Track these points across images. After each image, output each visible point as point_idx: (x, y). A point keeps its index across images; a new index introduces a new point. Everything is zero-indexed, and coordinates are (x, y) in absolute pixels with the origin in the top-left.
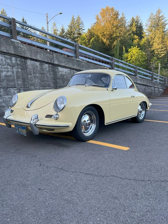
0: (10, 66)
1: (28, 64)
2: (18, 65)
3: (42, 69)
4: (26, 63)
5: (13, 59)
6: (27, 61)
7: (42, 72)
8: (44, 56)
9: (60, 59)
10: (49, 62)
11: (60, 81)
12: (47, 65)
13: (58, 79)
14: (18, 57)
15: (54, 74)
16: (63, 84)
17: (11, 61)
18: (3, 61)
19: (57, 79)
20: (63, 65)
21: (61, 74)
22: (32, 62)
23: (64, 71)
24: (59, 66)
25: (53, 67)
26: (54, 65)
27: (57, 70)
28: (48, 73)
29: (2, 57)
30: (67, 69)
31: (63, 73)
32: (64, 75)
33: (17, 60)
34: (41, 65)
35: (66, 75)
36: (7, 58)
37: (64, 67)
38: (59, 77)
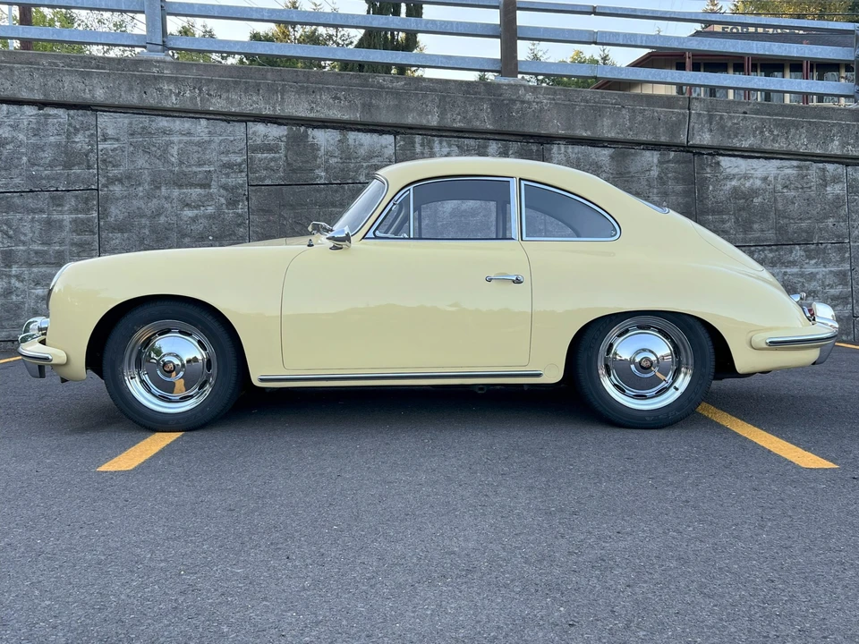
3: (622, 175)
4: (543, 158)
5: (493, 147)
6: (551, 150)
8: (632, 119)
9: (731, 118)
10: (663, 139)
11: (723, 222)
12: (652, 157)
13: (714, 212)
14: (513, 138)
15: (688, 193)
16: (740, 236)
17: (484, 155)
19: (704, 212)
20: (745, 144)
21: (735, 189)
22: (575, 151)
23: (760, 173)
24: (722, 152)
25: (690, 162)
26: (692, 152)
27: (708, 170)
28: (655, 191)
29: (450, 146)
30: (779, 161)
31: (751, 181)
32: (754, 192)
33: (508, 150)
34: (617, 161)
35: (765, 190)
36: (468, 150)
37: (756, 155)
38: (717, 202)
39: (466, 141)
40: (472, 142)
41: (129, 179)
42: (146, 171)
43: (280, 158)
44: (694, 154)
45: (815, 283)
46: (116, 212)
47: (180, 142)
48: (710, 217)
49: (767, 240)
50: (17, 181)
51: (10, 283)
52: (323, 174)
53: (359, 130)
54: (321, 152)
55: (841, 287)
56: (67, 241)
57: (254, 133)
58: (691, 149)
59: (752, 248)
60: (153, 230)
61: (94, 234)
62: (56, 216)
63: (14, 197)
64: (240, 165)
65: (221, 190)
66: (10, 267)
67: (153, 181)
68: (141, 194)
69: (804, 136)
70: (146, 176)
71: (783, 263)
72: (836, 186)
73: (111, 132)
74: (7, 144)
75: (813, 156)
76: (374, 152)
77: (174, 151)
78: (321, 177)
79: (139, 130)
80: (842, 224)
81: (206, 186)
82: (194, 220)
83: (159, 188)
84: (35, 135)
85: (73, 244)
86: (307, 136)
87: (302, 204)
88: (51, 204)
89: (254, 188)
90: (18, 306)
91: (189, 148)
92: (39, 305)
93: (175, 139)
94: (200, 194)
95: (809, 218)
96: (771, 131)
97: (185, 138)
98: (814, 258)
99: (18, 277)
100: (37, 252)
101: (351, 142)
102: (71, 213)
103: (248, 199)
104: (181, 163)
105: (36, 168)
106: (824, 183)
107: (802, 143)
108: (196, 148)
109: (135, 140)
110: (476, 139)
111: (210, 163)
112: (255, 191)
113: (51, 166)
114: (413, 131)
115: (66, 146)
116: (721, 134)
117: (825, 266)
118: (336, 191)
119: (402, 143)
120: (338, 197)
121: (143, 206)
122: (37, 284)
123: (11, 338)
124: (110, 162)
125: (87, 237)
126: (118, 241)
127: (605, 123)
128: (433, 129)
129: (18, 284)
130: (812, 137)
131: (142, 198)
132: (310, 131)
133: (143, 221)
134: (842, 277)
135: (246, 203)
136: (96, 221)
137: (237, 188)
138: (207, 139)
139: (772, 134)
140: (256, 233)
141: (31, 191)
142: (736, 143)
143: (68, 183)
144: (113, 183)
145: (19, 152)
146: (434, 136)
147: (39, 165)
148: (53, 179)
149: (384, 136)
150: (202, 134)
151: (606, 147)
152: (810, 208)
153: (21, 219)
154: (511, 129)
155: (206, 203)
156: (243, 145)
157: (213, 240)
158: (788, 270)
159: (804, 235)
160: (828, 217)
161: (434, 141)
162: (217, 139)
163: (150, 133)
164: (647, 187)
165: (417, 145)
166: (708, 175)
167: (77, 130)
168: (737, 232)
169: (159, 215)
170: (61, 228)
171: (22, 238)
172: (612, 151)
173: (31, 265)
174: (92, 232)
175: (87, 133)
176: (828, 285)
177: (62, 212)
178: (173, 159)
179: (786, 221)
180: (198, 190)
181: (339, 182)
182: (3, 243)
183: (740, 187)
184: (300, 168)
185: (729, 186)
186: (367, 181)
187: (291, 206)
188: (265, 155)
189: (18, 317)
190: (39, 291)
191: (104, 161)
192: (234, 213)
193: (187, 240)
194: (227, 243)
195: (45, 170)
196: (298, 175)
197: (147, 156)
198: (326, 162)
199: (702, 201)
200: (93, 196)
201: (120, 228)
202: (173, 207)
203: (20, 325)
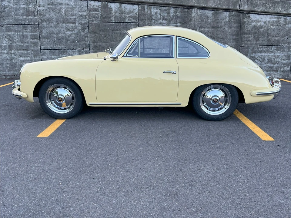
0: (166, 20)
1: (193, 15)
2: (177, 17)
3: (216, 20)
4: (189, 14)
5: (172, 10)
6: (192, 11)
7: (215, 25)
8: (220, 0)
10: (231, 8)
11: (249, 37)
12: (226, 14)
13: (246, 34)
14: (179, 7)
15: (238, 27)
16: (255, 42)
17: (169, 13)
18: (158, 14)
19: (243, 34)
20: (259, 10)
21: (254, 26)
22: (200, 12)
23: (264, 20)
24: (251, 12)
25: (239, 16)
26: (240, 12)
27: (246, 19)
28: (227, 26)
29: (157, 9)
30: (271, 16)
31: (260, 23)
32: (261, 27)
33: (177, 11)
34: (215, 15)
35: (265, 26)
36: (163, 11)
37: (263, 13)
38: (248, 31)
39: (163, 7)
40: (165, 8)
41: (48, 20)
42: (54, 18)
43: (99, 13)
45: (279, 59)
46: (45, 32)
47: (65, 8)
48: (245, 36)
49: (263, 44)
50: (11, 21)
51: (12, 56)
52: (113, 19)
53: (126, 3)
54: (113, 12)
55: (287, 60)
56: (29, 42)
57: (90, 4)
58: (240, 11)
59: (258, 47)
60: (57, 39)
61: (38, 40)
62: (25, 33)
63: (11, 26)
64: (86, 16)
65: (80, 25)
66: (11, 50)
67: (57, 21)
68: (53, 26)
69: (280, 7)
70: (54, 20)
71: (268, 52)
72: (289, 25)
73: (41, 4)
74: (7, 8)
75: (282, 14)
76: (131, 11)
77: (63, 10)
78: (113, 20)
79: (51, 3)
80: (290, 39)
81: (75, 23)
82: (71, 35)
83: (58, 24)
84: (16, 5)
85: (31, 43)
86: (108, 5)
87: (106, 30)
88: (23, 29)
89: (90, 24)
90: (15, 64)
91: (68, 10)
92: (22, 63)
93: (63, 6)
94: (72, 26)
95: (279, 36)
96: (269, 5)
97: (67, 6)
98: (279, 50)
99: (14, 54)
100: (20, 46)
101: (123, 8)
102: (30, 32)
103: (88, 28)
104: (66, 15)
105: (17, 16)
106: (286, 24)
107: (279, 10)
108: (70, 10)
109: (50, 7)
110: (166, 7)
111: (75, 15)
112: (91, 25)
113: (22, 15)
114: (144, 4)
115: (27, 9)
116: (251, 6)
117: (283, 53)
118: (118, 25)
119: (140, 8)
120: (119, 27)
121: (54, 30)
122: (21, 56)
123: (14, 74)
124: (42, 15)
125: (36, 41)
126: (46, 42)
127: (211, 2)
128: (151, 3)
129: (14, 56)
130: (283, 7)
131: (53, 27)
132: (109, 4)
133: (54, 35)
134: (288, 57)
135: (88, 29)
136: (39, 35)
137: (85, 24)
138: (74, 6)
139: (269, 6)
140: (92, 40)
142: (256, 9)
143: (28, 22)
144: (43, 22)
145: (11, 11)
146: (152, 6)
147: (18, 15)
148: (23, 20)
149: (134, 5)
150: (72, 5)
151: (211, 10)
152: (280, 33)
153: (14, 34)
154: (178, 3)
155: (74, 29)
156: (86, 9)
157: (77, 42)
158: (270, 54)
159: (277, 42)
160: (286, 36)
161: (152, 8)
162: (77, 7)
163: (55, 4)
164: (224, 25)
165: (146, 9)
166: (246, 21)
167: (30, 3)
168: (253, 41)
169: (59, 33)
170: (27, 37)
171: (15, 41)
172: (213, 12)
173: (18, 50)
174: (37, 39)
175: (33, 4)
176: (283, 60)
177: (27, 32)
178: (63, 14)
179: (271, 37)
180: (72, 25)
181: (119, 22)
182: (8, 42)
183: (256, 25)
184: (106, 17)
185: (252, 25)
186: (129, 22)
187: (103, 30)
188: (94, 12)
189: (15, 67)
190: (22, 59)
191: (40, 14)
192: (84, 33)
193: (69, 42)
194: (82, 43)
195: (20, 17)
196: (105, 20)
197: (54, 12)
198: (115, 15)
199: (243, 30)
200: (37, 27)
201: (47, 38)
202: (64, 31)
203: (16, 70)
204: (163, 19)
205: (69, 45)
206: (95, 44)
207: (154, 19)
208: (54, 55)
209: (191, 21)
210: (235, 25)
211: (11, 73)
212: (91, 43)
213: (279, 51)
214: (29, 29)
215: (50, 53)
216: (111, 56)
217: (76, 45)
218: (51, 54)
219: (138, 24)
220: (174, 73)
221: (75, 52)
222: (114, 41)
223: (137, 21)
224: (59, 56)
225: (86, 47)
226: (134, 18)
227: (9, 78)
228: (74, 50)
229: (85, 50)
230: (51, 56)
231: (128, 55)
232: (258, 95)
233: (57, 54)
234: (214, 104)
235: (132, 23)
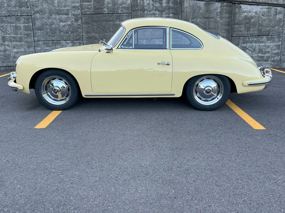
0: (159, 11)
1: (185, 6)
2: (169, 8)
3: (208, 11)
4: (181, 5)
5: (165, 1)
6: (184, 2)
7: (207, 16)
11: (241, 28)
12: (218, 5)
13: (238, 24)
15: (229, 18)
16: (246, 33)
17: (161, 4)
18: (151, 5)
19: (234, 24)
20: (250, 0)
21: (246, 16)
22: (192, 2)
23: (255, 10)
24: (242, 3)
25: (231, 6)
26: (232, 3)
27: (237, 9)
28: (219, 17)
29: (150, 0)
30: (261, 6)
31: (251, 13)
32: (252, 17)
33: (169, 2)
34: (207, 6)
35: (256, 17)
36: (156, 2)
37: (254, 4)
38: (239, 21)
41: (41, 12)
42: (47, 9)
43: (92, 4)
44: (233, 3)
45: (269, 49)
46: (38, 23)
48: (236, 26)
49: (254, 34)
50: (4, 12)
51: (5, 47)
52: (106, 10)
54: (106, 2)
55: (278, 50)
56: (23, 33)
58: (232, 2)
59: (250, 37)
60: (51, 30)
61: (31, 31)
62: (18, 25)
63: (4, 18)
64: (78, 7)
65: (73, 16)
66: (5, 42)
67: (50, 13)
68: (46, 17)
70: (47, 11)
71: (259, 42)
72: (280, 15)
75: (273, 4)
76: (124, 2)
77: (56, 1)
78: (106, 11)
80: (280, 28)
81: (67, 14)
82: (64, 26)
83: (52, 15)
85: (25, 34)
87: (100, 21)
88: (16, 20)
89: (83, 15)
90: (9, 55)
91: (61, 1)
92: (16, 55)
94: (65, 17)
95: (270, 27)
98: (270, 40)
99: (8, 45)
100: (13, 37)
102: (23, 24)
103: (81, 19)
104: (59, 6)
105: (10, 8)
106: (276, 14)
108: (63, 1)
111: (68, 6)
113: (15, 7)
117: (273, 43)
118: (111, 16)
120: (111, 18)
121: (47, 21)
122: (14, 48)
123: (8, 66)
124: (35, 6)
125: (29, 32)
126: (39, 33)
129: (8, 48)
131: (46, 19)
133: (47, 26)
134: (278, 47)
135: (81, 20)
136: (32, 26)
137: (78, 15)
140: (85, 31)
141: (9, 16)
143: (21, 13)
144: (36, 13)
145: (4, 2)
147: (11, 7)
148: (16, 11)
151: (203, 1)
152: (270, 23)
153: (7, 26)
155: (68, 21)
157: (71, 33)
158: (261, 44)
159: (267, 32)
160: (276, 26)
164: (216, 15)
165: (138, 0)
166: (237, 11)
168: (245, 31)
169: (52, 25)
170: (20, 29)
171: (8, 32)
172: (205, 2)
173: (11, 41)
174: (30, 30)
176: (273, 50)
177: (20, 23)
178: (56, 5)
179: (262, 27)
180: (65, 16)
181: (112, 13)
182: (1, 34)
183: (247, 15)
184: (99, 8)
185: (243, 15)
186: (121, 13)
187: (96, 21)
188: (87, 3)
189: (9, 59)
190: (15, 50)
191: (33, 5)
192: (77, 24)
193: (62, 33)
194: (75, 34)
195: (13, 8)
196: (98, 10)
197: (47, 4)
198: (107, 6)
199: (234, 20)
200: (30, 18)
201: (40, 29)
202: (57, 22)
203: (10, 62)
204: (156, 10)
205: (62, 36)
206: (88, 35)
207: (147, 10)
208: (47, 46)
209: (183, 12)
210: (227, 16)
211: (5, 64)
212: (84, 34)
213: (269, 42)
214: (22, 20)
215: (43, 45)
216: (106, 48)
217: (69, 36)
218: (45, 46)
219: (130, 14)
220: (168, 64)
221: (68, 43)
222: (107, 32)
223: (130, 12)
224: (52, 48)
225: (79, 38)
226: (127, 8)
227: (3, 69)
228: (68, 42)
229: (78, 41)
230: (45, 47)
231: (122, 46)
232: (250, 85)
233: (51, 45)
234: (207, 94)
235: (124, 14)
